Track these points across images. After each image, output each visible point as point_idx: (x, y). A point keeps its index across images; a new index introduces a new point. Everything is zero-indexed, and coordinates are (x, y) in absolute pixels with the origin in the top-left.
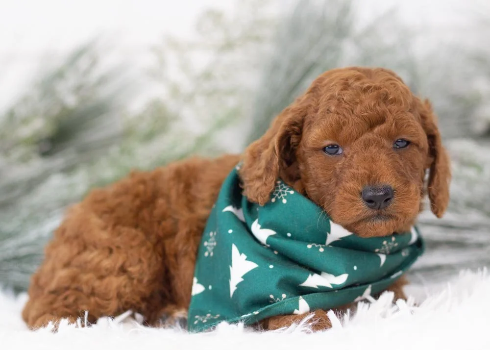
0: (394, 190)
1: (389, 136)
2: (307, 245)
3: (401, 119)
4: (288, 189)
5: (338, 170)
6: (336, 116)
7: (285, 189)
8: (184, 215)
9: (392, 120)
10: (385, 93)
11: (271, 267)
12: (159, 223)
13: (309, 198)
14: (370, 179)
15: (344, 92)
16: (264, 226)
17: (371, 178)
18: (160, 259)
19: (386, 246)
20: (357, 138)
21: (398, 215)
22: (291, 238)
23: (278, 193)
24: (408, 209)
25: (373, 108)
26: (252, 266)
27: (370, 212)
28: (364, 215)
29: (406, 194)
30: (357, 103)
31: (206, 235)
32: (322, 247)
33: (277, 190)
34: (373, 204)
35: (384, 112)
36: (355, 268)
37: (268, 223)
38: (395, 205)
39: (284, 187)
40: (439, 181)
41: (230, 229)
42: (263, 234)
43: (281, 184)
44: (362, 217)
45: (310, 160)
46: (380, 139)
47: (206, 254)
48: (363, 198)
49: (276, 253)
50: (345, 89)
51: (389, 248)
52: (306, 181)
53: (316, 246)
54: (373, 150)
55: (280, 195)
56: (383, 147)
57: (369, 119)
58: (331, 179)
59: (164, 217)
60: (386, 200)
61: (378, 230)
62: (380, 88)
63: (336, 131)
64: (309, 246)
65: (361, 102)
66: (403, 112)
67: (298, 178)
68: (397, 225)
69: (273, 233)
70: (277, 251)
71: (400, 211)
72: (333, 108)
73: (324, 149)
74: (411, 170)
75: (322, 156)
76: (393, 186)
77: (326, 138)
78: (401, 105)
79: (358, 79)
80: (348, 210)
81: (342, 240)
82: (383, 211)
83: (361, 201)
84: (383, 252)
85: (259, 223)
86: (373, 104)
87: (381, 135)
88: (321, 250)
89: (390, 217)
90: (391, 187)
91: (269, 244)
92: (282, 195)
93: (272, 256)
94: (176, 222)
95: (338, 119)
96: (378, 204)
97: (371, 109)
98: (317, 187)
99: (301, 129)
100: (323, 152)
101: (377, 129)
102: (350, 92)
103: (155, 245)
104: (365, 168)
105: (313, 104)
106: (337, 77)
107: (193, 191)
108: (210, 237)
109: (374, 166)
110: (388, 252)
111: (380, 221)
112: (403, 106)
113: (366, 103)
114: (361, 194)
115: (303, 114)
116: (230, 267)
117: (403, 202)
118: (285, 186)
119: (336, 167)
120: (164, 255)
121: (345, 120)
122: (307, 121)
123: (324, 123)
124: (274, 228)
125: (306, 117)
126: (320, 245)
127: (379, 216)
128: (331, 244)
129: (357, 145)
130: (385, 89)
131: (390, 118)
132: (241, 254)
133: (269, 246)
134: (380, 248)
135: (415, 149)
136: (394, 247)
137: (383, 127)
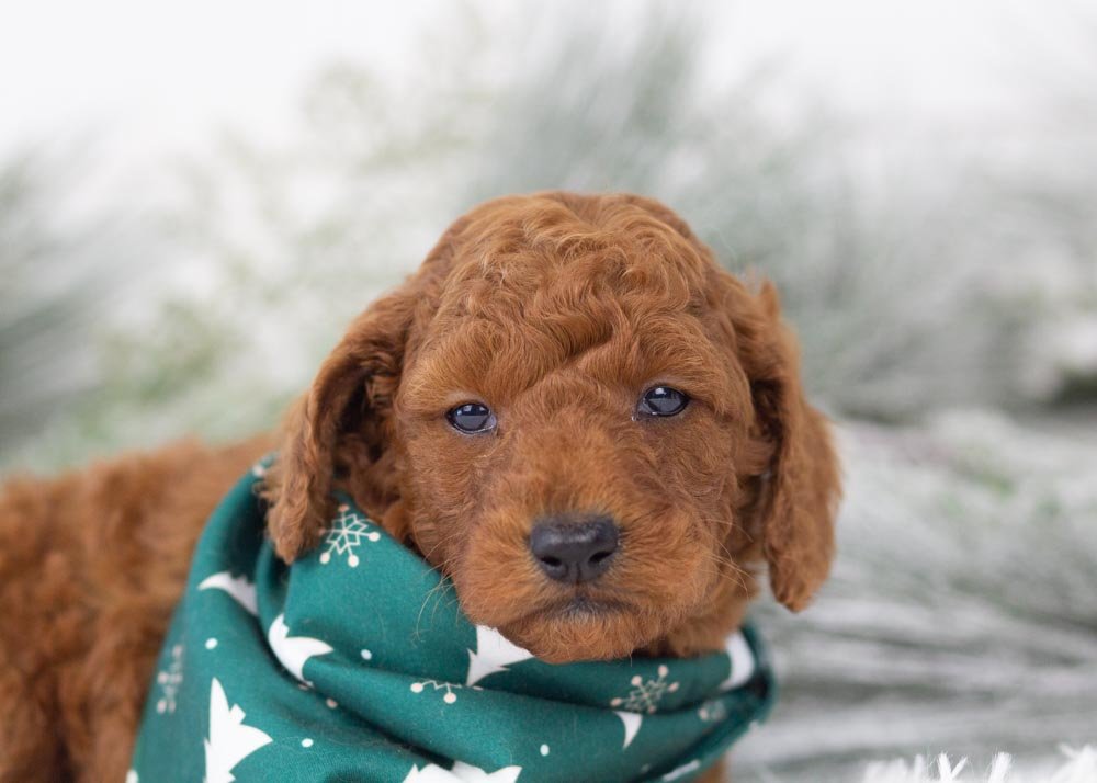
0: (623, 530)
1: (622, 377)
2: (412, 683)
3: (658, 331)
4: (365, 526)
5: (480, 473)
6: (476, 324)
7: (356, 528)
8: (115, 598)
9: (629, 332)
10: (618, 261)
11: (307, 743)
12: (50, 617)
13: (419, 554)
14: (549, 498)
15: (507, 256)
16: (298, 630)
17: (553, 495)
18: (41, 718)
19: (642, 689)
20: (530, 384)
21: (636, 600)
22: (372, 664)
23: (339, 538)
24: (662, 582)
25: (576, 300)
26: (258, 739)
27: (553, 591)
28: (539, 598)
29: (658, 542)
30: (536, 287)
31: (166, 652)
32: (453, 690)
33: (338, 531)
34: (560, 569)
35: (609, 313)
36: (545, 750)
37: (307, 620)
38: (624, 570)
39: (356, 522)
40: (790, 511)
41: (211, 637)
42: (296, 652)
43: (347, 513)
44: (532, 605)
45: (414, 447)
46: (592, 388)
47: (161, 706)
48: (533, 551)
49: (331, 704)
50: (511, 249)
51: (652, 697)
52: (410, 505)
53: (437, 687)
54: (570, 415)
55: (342, 543)
56: (600, 409)
57: (565, 331)
58: (462, 501)
59: (61, 602)
60: (598, 557)
61: (584, 643)
62: (601, 247)
63: (475, 363)
64: (417, 688)
65: (546, 284)
66: (664, 311)
67: (393, 497)
68: (642, 629)
69: (321, 648)
70: (335, 699)
71: (640, 587)
72: (471, 302)
73: (450, 415)
74: (689, 476)
75: (446, 433)
76: (618, 517)
77: (451, 386)
78: (660, 292)
79: (551, 220)
80: (495, 584)
81: (511, 673)
82: (592, 589)
83: (529, 558)
84: (636, 706)
85: (285, 622)
86: (576, 290)
87: (597, 376)
88: (450, 698)
89: (614, 605)
90: (610, 521)
91: (309, 680)
92: (348, 544)
93: (320, 713)
94: (92, 617)
95: (480, 330)
96: (573, 570)
97: (572, 305)
98: (433, 521)
99: (398, 359)
100: (447, 423)
101: (586, 360)
102: (521, 256)
103: (31, 680)
104: (538, 466)
105: (431, 292)
106: (495, 218)
107: (145, 536)
108: (172, 660)
109: (566, 464)
110: (652, 709)
111: (586, 617)
112: (667, 295)
113: (559, 288)
114: (527, 538)
115: (403, 317)
116: (206, 742)
117: (647, 564)
118: (359, 518)
119: (476, 464)
120: (53, 709)
121: (498, 332)
122: (412, 337)
123: (447, 343)
124: (326, 637)
125: (411, 327)
126: (448, 685)
127: (581, 601)
128: (479, 683)
129: (527, 404)
130: (616, 247)
131: (623, 329)
132: (231, 706)
133: (310, 684)
134: (625, 695)
135: (705, 420)
136: (666, 695)
137: (604, 352)
